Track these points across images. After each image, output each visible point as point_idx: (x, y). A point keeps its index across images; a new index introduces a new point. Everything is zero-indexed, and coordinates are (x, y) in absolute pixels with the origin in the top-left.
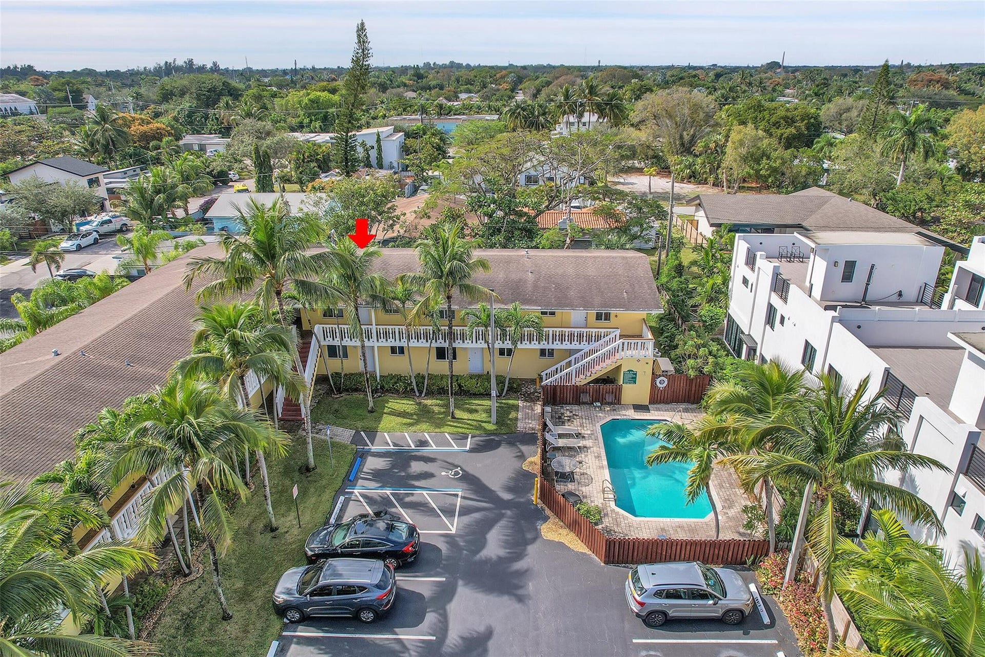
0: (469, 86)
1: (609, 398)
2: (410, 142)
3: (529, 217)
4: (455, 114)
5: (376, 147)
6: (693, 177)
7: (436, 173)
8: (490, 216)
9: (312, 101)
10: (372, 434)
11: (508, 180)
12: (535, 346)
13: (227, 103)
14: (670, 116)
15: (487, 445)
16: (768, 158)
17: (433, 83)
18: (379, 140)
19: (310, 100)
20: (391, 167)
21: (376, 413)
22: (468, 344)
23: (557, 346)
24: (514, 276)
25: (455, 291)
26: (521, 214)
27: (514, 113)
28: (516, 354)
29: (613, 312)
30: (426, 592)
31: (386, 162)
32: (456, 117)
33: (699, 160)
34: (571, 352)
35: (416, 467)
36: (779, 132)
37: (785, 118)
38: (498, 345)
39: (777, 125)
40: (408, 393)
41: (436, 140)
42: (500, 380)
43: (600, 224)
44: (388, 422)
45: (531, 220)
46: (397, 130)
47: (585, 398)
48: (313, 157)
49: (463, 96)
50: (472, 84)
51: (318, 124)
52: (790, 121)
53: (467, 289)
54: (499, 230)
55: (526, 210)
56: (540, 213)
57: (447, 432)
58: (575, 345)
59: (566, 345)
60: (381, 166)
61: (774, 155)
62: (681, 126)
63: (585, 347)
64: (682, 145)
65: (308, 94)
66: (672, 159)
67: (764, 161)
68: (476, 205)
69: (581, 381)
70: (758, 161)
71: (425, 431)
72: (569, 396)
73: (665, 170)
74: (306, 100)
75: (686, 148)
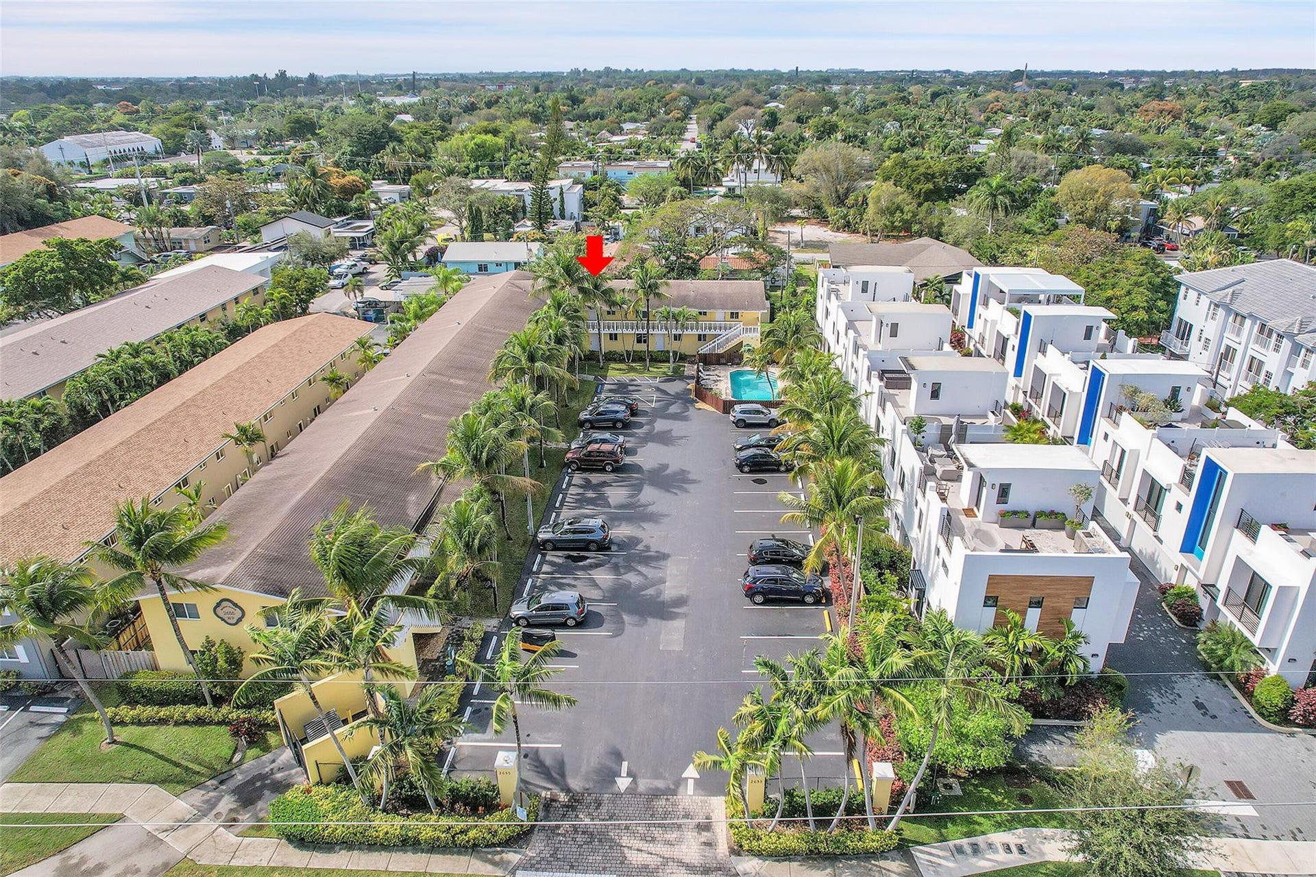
0: (634, 113)
1: (737, 361)
2: (589, 194)
3: (694, 260)
4: (625, 160)
5: (559, 199)
6: (848, 226)
7: (616, 224)
8: (667, 259)
9: (478, 145)
10: (605, 377)
11: (680, 234)
12: (695, 332)
13: (394, 149)
14: (828, 171)
15: (669, 380)
16: (902, 212)
17: (592, 111)
18: (561, 194)
19: (475, 144)
20: (571, 218)
21: (605, 369)
22: (656, 332)
23: (707, 332)
24: (683, 293)
25: (651, 296)
26: (688, 258)
27: (685, 162)
28: (683, 338)
29: (740, 312)
30: (644, 422)
31: (567, 214)
32: (628, 163)
33: (852, 211)
34: (716, 336)
35: (630, 388)
36: (919, 187)
37: (925, 175)
38: (674, 332)
39: (917, 180)
40: (622, 361)
41: (612, 191)
42: (675, 353)
43: (746, 265)
44: (611, 373)
45: (696, 262)
46: (576, 182)
47: (723, 361)
48: (504, 209)
49: (627, 126)
50: (637, 111)
51: (486, 170)
52: (929, 177)
53: (658, 295)
54: (673, 269)
55: (692, 255)
56: (702, 257)
57: (646, 375)
58: (718, 332)
59: (713, 332)
60: (563, 217)
61: (906, 209)
62: (838, 179)
63: (723, 332)
64: (839, 197)
65: (473, 138)
66: (830, 210)
67: (898, 214)
68: (658, 252)
69: (721, 351)
70: (892, 214)
71: (632, 375)
72: (714, 359)
73: (823, 219)
74: (472, 144)
75: (840, 200)
